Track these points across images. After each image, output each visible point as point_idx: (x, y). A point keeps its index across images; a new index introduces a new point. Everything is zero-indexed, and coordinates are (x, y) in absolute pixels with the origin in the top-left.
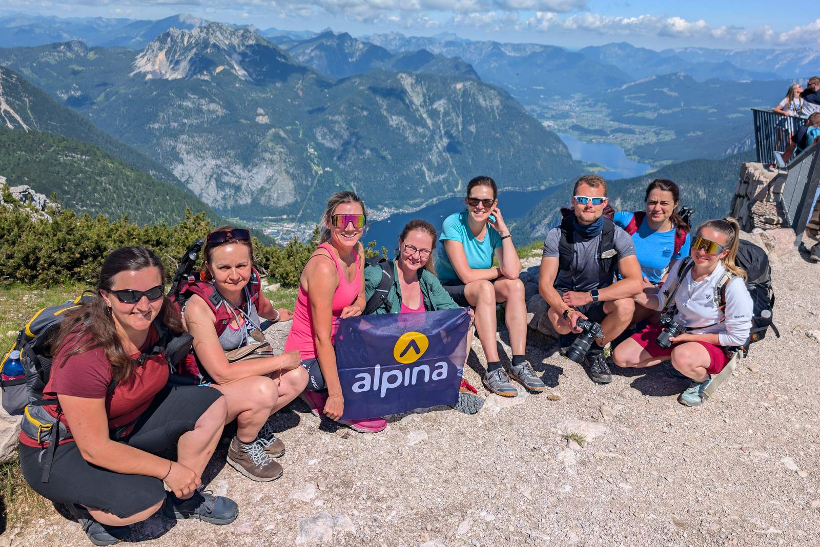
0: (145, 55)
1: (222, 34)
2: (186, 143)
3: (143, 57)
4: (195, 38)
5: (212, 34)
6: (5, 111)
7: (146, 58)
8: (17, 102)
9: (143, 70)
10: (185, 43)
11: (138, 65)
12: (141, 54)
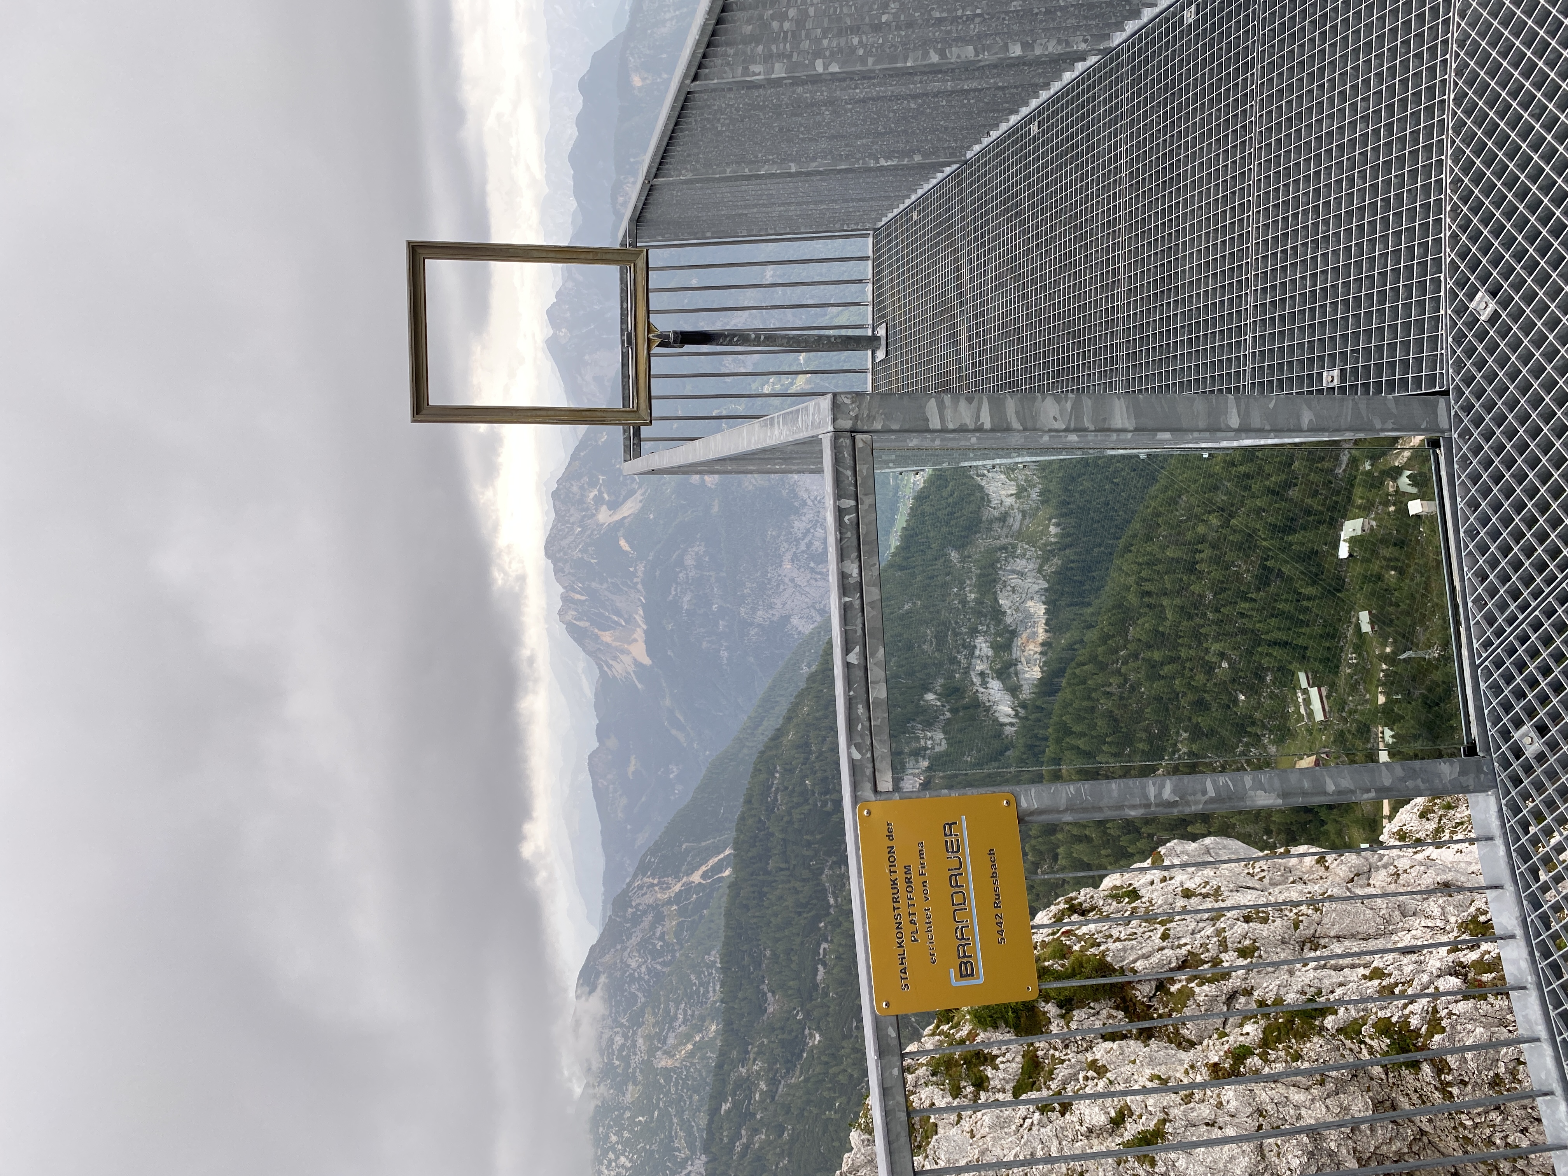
0: (606, 663)
1: (565, 537)
2: (754, 610)
3: (610, 667)
4: (573, 582)
5: (565, 554)
6: (704, 876)
7: (611, 662)
8: (689, 859)
9: (631, 669)
10: (583, 598)
11: (624, 674)
12: (606, 669)
